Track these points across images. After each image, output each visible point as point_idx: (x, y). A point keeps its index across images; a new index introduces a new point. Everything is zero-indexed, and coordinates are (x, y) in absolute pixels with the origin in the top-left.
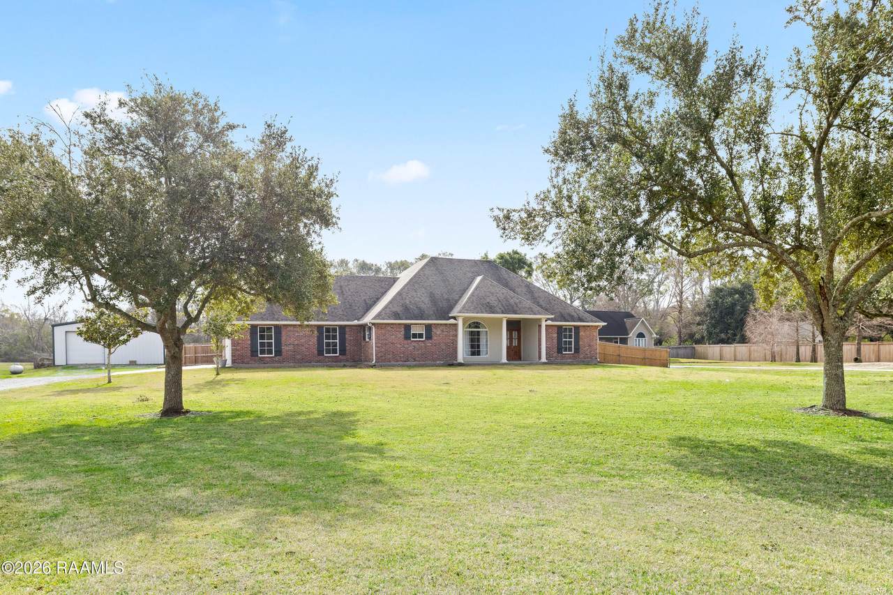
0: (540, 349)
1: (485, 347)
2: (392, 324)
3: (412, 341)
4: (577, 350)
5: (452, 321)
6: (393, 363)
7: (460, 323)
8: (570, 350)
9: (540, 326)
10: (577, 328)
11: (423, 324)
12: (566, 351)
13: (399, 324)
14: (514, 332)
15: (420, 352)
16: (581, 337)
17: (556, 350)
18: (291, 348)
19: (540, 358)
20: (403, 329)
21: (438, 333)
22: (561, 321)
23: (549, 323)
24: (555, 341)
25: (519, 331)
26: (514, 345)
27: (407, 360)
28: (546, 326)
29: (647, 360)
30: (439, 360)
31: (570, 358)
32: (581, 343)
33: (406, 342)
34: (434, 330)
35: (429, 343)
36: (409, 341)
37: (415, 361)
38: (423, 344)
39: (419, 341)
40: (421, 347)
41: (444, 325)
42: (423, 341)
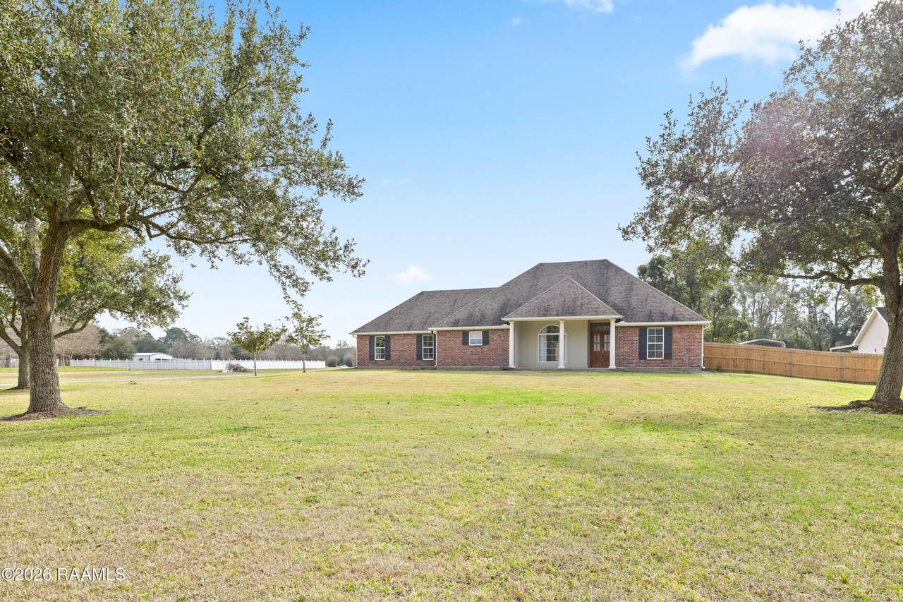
2: (451, 331)
3: (470, 347)
4: (669, 355)
5: (505, 326)
6: (451, 366)
7: (511, 327)
8: (659, 355)
10: (669, 329)
11: (481, 330)
12: (652, 356)
13: (458, 331)
14: (606, 336)
15: (477, 357)
16: (675, 339)
17: (637, 355)
18: (397, 353)
20: (461, 335)
21: (494, 338)
23: (622, 324)
24: (636, 344)
27: (465, 365)
28: (616, 327)
30: (496, 364)
31: (658, 365)
32: (676, 346)
33: (463, 347)
34: (491, 335)
35: (486, 348)
36: (467, 347)
37: (472, 365)
38: (479, 350)
39: (476, 346)
40: (478, 353)
41: (498, 330)
42: (480, 347)
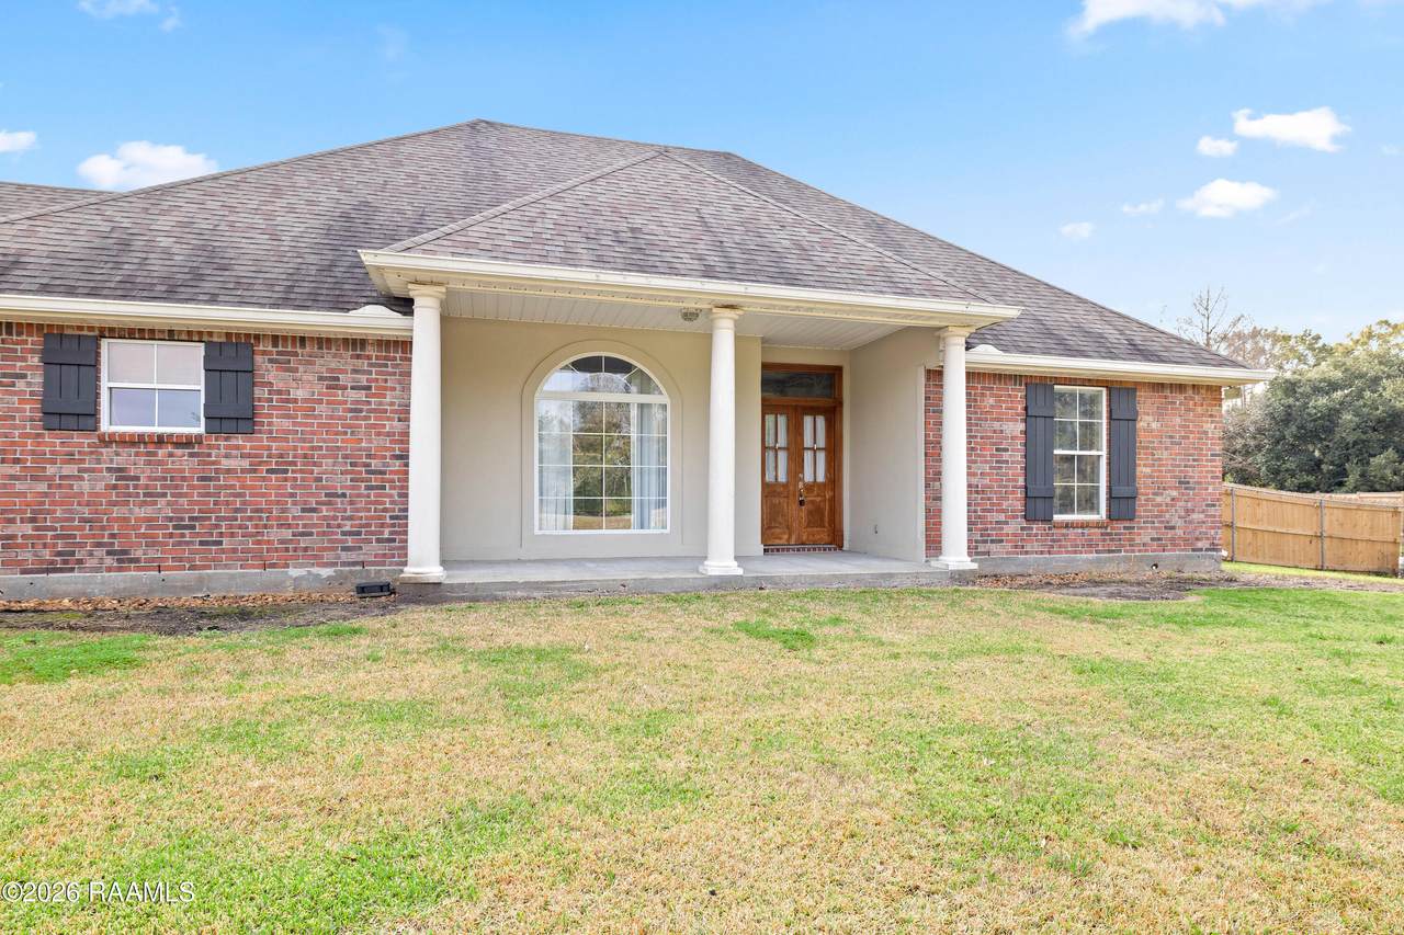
0: (935, 498)
1: (653, 482)
3: (108, 441)
4: (1123, 505)
5: (374, 319)
7: (424, 329)
8: (1089, 503)
9: (936, 376)
10: (1122, 391)
11: (191, 336)
12: (1067, 507)
14: (808, 420)
15: (163, 508)
16: (1142, 437)
17: (1016, 502)
19: (934, 544)
20: (35, 360)
21: (300, 394)
22: (1046, 352)
23: (989, 356)
24: (1016, 456)
25: (832, 413)
26: (808, 477)
28: (972, 376)
29: (1327, 542)
31: (1090, 545)
32: (1142, 470)
33: (53, 441)
34: (268, 371)
35: (231, 455)
36: (81, 441)
37: (124, 559)
38: (184, 461)
39: (161, 440)
40: (174, 481)
41: (324, 342)
42: (186, 442)
